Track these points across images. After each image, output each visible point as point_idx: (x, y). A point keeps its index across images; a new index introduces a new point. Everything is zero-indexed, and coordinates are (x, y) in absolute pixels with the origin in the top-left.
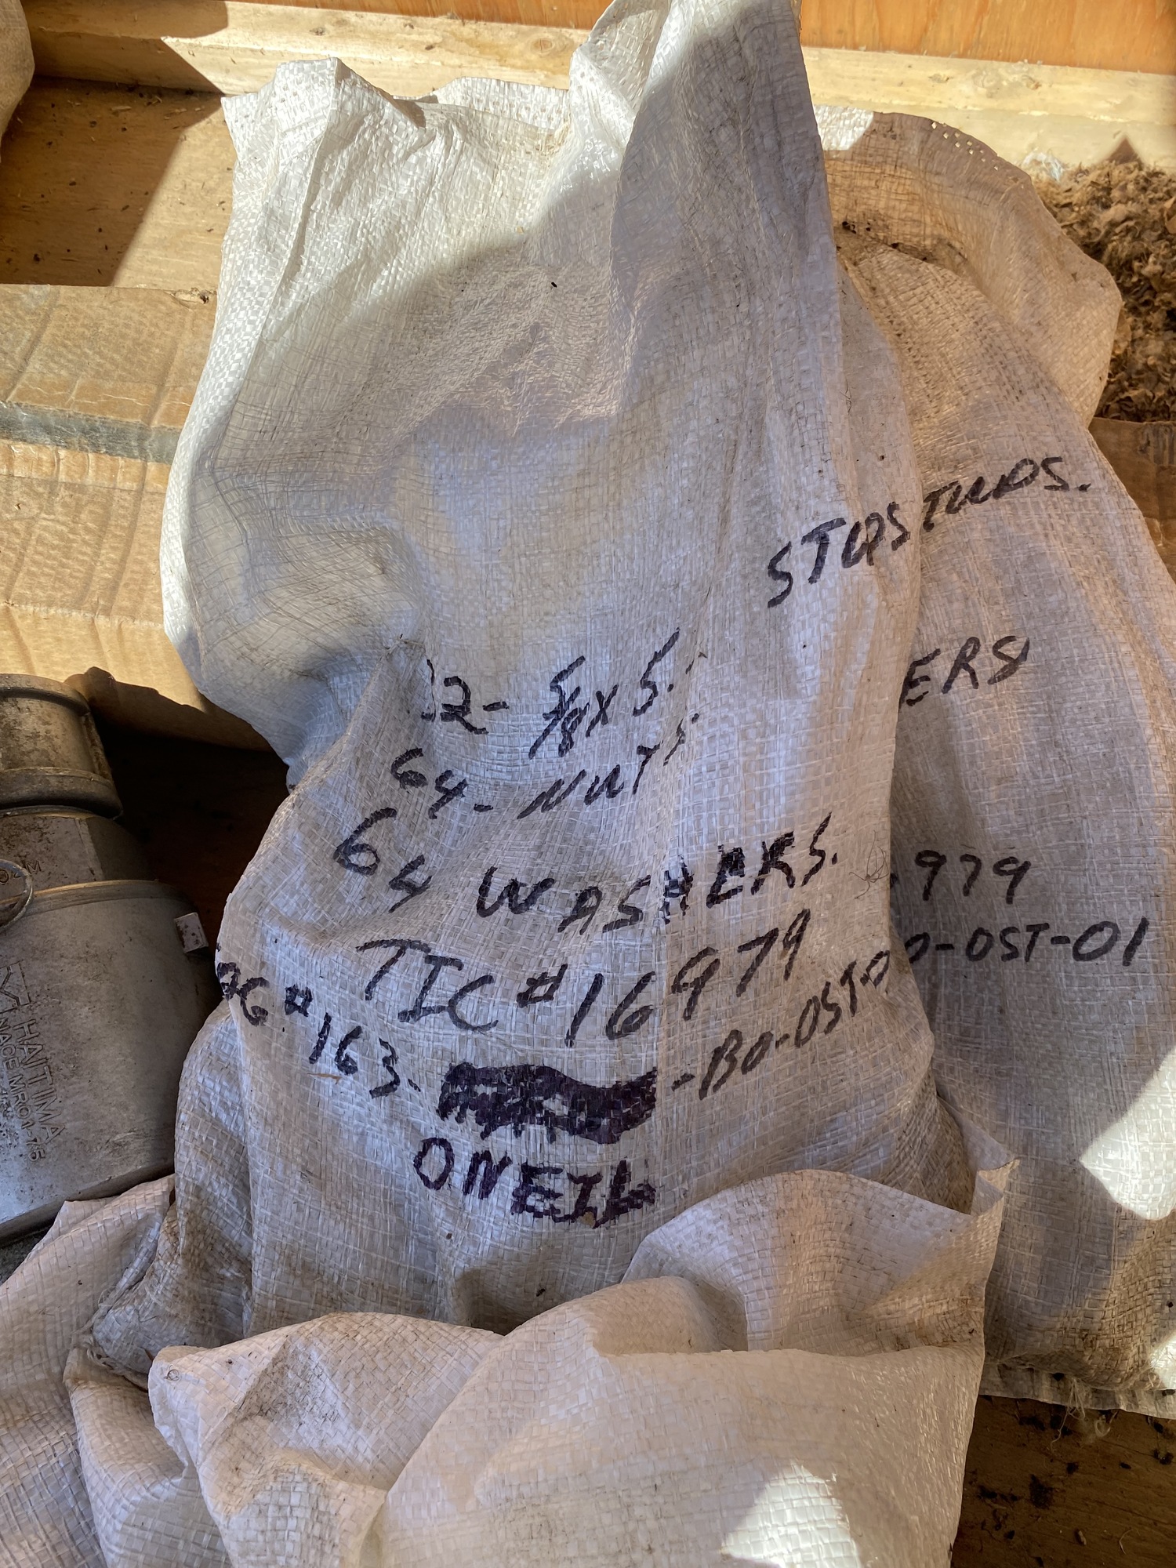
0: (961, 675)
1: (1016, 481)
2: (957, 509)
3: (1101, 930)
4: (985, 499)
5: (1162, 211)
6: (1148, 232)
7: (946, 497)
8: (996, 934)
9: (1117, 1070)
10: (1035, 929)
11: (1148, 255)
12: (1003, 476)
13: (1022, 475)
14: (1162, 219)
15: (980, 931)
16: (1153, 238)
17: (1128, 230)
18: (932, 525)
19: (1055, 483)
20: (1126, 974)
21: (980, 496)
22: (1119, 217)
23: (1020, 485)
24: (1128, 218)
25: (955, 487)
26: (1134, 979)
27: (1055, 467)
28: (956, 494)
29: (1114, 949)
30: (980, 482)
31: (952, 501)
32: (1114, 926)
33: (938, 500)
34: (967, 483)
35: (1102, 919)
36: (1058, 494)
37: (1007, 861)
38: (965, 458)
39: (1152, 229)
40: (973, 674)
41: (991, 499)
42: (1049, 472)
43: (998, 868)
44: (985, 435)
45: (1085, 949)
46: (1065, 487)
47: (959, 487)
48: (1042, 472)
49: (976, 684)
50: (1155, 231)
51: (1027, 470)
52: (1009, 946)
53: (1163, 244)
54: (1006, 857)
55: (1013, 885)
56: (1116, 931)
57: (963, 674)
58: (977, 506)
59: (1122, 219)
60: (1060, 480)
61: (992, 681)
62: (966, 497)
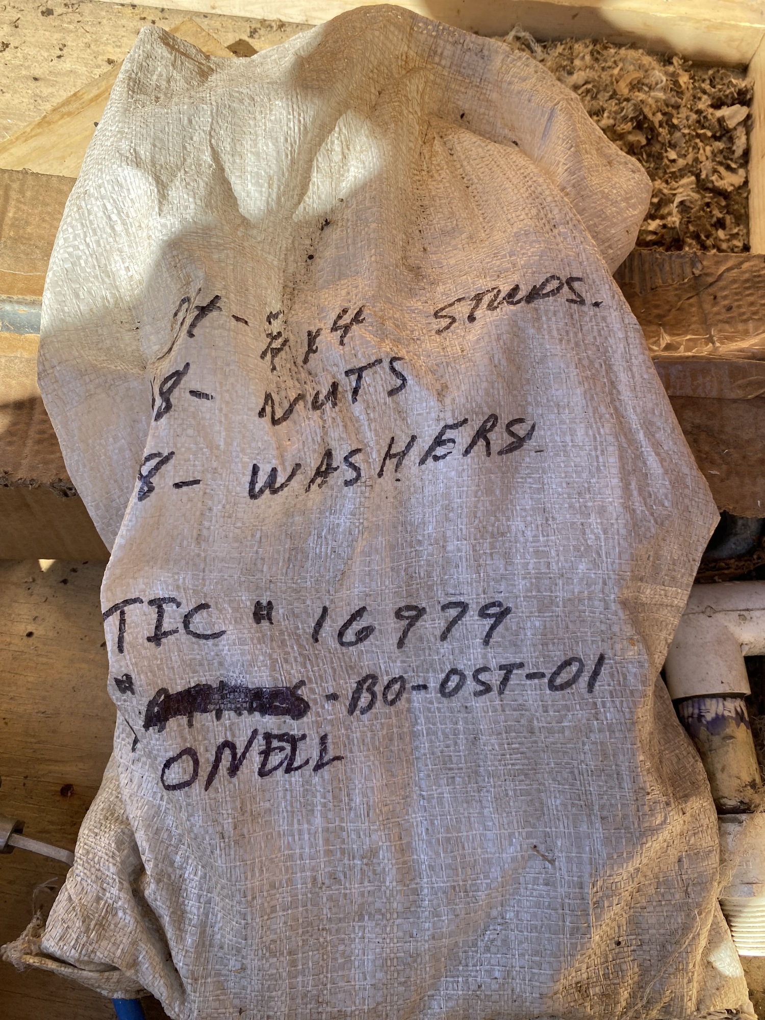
0: (479, 443)
1: (545, 292)
2: (496, 308)
3: (570, 664)
4: (519, 302)
5: (611, 76)
6: (602, 93)
7: (486, 299)
8: (469, 673)
9: (585, 775)
10: (508, 669)
11: (604, 111)
12: (535, 286)
13: (548, 288)
14: (612, 83)
15: (454, 671)
16: (606, 98)
17: (588, 91)
18: (474, 319)
19: (574, 297)
20: (590, 700)
21: (515, 300)
22: (581, 82)
23: (547, 295)
24: (586, 83)
25: (495, 291)
26: (595, 704)
27: (576, 285)
28: (496, 296)
29: (581, 680)
30: (516, 289)
31: (492, 301)
32: (580, 661)
33: (481, 299)
34: (505, 289)
35: (570, 655)
36: (574, 306)
37: (493, 604)
38: (507, 270)
39: (605, 90)
40: (488, 444)
41: (523, 303)
42: (571, 288)
43: (483, 613)
44: (523, 254)
45: (559, 681)
46: (582, 302)
47: (499, 291)
48: (566, 288)
49: (489, 454)
50: (608, 92)
51: (554, 284)
52: (483, 683)
53: (614, 102)
54: (492, 600)
55: (493, 628)
56: (582, 665)
57: (481, 443)
58: (512, 307)
59: (582, 83)
60: (579, 296)
61: (500, 453)
62: (504, 299)
